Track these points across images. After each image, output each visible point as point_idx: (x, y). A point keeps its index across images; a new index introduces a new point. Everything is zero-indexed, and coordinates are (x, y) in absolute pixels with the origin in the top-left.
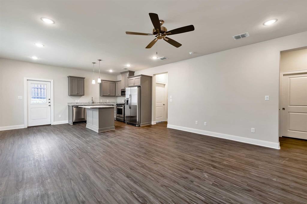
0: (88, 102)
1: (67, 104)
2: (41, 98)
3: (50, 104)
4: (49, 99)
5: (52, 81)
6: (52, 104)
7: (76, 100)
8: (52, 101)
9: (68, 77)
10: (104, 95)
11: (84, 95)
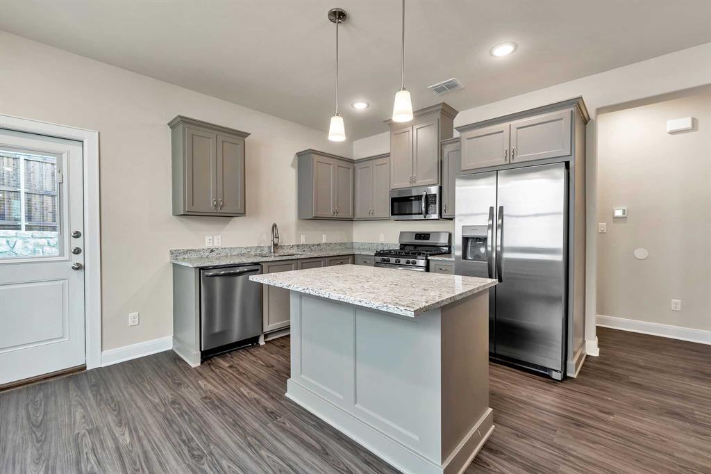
0: (256, 245)
1: (168, 259)
2: (42, 228)
3: (78, 259)
4: (77, 235)
5: (91, 139)
6: (91, 259)
7: (207, 238)
8: (90, 242)
9: (172, 125)
10: (320, 214)
11: (243, 214)
